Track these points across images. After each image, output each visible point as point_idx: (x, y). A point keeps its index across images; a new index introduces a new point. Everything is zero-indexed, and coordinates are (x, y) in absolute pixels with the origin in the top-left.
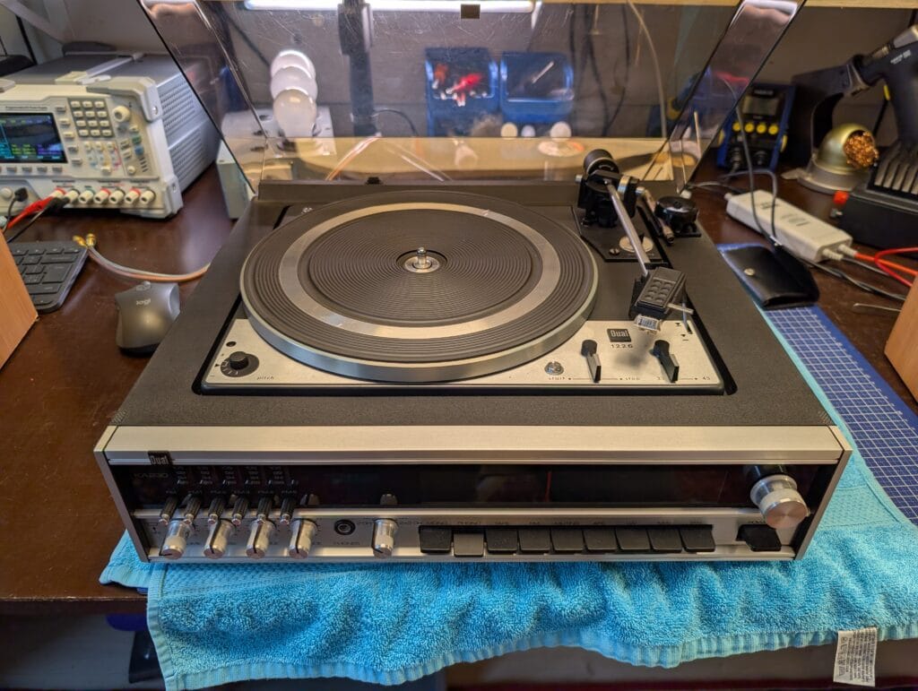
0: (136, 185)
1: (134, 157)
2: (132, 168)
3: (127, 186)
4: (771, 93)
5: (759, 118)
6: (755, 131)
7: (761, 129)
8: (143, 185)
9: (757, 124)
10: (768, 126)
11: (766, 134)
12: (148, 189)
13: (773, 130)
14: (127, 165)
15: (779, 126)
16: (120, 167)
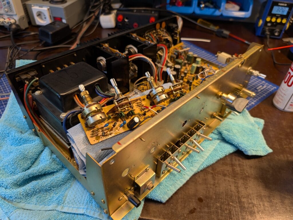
0: (9, 17)
1: (7, 5)
2: (6, 10)
3: (6, 17)
4: (286, 5)
5: (279, 16)
6: (276, 22)
7: (279, 20)
8: (11, 17)
9: (277, 18)
10: (282, 19)
11: (281, 23)
12: (13, 19)
13: (284, 21)
14: (5, 8)
15: (287, 20)
16: (2, 9)
